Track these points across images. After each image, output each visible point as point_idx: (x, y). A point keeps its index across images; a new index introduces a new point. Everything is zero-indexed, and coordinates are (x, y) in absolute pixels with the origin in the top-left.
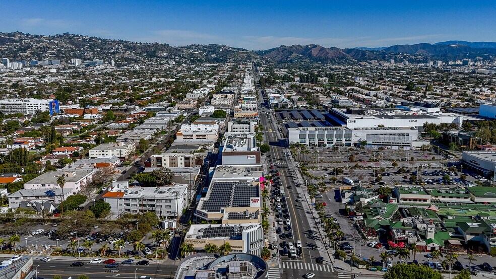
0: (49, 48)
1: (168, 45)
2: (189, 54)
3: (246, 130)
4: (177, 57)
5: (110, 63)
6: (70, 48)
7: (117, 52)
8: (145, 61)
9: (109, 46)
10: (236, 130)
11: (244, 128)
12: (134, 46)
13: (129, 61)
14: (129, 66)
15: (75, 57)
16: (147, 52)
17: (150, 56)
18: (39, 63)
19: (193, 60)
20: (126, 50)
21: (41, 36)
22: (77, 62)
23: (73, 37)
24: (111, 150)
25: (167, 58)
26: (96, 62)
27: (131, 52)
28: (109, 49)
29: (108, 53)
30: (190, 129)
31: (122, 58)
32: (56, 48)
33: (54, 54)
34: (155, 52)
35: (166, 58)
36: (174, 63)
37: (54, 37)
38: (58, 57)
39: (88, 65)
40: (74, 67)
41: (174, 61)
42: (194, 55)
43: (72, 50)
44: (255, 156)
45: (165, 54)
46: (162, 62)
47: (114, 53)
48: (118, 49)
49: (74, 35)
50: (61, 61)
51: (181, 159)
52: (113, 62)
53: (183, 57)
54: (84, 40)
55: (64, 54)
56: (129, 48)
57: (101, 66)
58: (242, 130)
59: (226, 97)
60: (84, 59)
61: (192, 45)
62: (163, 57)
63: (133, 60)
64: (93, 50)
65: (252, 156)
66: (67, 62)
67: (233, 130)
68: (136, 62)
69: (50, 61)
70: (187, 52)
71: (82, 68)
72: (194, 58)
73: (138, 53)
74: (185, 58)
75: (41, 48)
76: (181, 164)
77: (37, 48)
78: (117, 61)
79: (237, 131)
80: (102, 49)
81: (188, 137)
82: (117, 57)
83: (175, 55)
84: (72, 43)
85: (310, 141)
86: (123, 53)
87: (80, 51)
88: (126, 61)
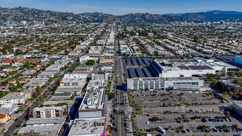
0: (10, 15)
1: (73, 13)
2: (83, 18)
3: (103, 78)
4: (77, 20)
5: (42, 23)
6: (22, 15)
7: (46, 17)
8: (61, 22)
9: (42, 14)
12: (55, 14)
13: (52, 22)
14: (52, 25)
15: (24, 20)
16: (62, 17)
17: (63, 19)
18: (4, 23)
19: (85, 21)
20: (51, 16)
21: (7, 8)
22: (24, 22)
23: (23, 9)
25: (72, 20)
26: (34, 23)
27: (53, 17)
28: (42, 15)
29: (41, 17)
30: (70, 77)
31: (48, 20)
32: (14, 15)
33: (12, 18)
34: (66, 17)
35: (71, 20)
36: (75, 23)
37: (13, 9)
38: (14, 20)
39: (30, 24)
40: (23, 26)
41: (76, 22)
42: (86, 19)
43: (22, 16)
44: (101, 112)
45: (71, 18)
46: (69, 22)
47: (44, 18)
48: (46, 15)
49: (24, 8)
50: (16, 22)
51: (53, 112)
52: (43, 22)
53: (80, 20)
54: (29, 11)
55: (18, 18)
56: (52, 15)
57: (38, 25)
58: (100, 78)
59: (97, 48)
60: (27, 20)
61: (86, 13)
62: (70, 20)
63: (54, 21)
64: (33, 16)
65: (99, 112)
66: (19, 22)
67: (95, 78)
68: (56, 22)
69: (10, 22)
70: (83, 17)
71: (27, 26)
72: (86, 20)
73: (57, 18)
74: (81, 20)
75: (6, 15)
76: (53, 115)
77: (4, 15)
78: (46, 22)
79: (97, 79)
80: (38, 15)
81: (67, 84)
82: (46, 20)
83: (76, 19)
84: (22, 12)
85: (140, 87)
86: (49, 18)
87: (26, 16)
88: (50, 22)
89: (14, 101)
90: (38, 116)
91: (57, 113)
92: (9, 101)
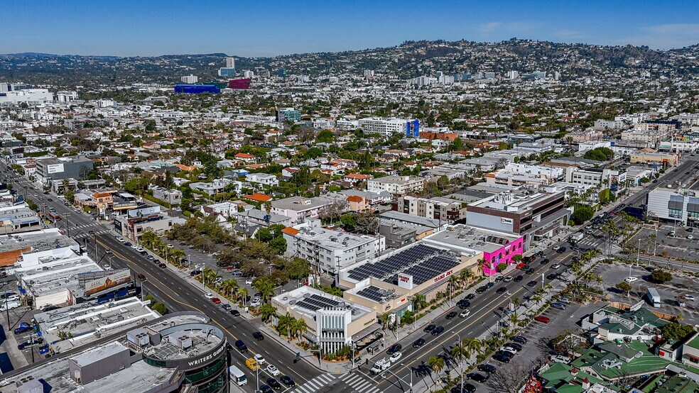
0: (487, 58)
1: (647, 47)
2: (679, 61)
3: (595, 182)
4: (656, 66)
5: (554, 76)
6: (513, 57)
7: (567, 60)
8: (604, 73)
9: (561, 53)
10: (579, 180)
11: (593, 178)
12: (595, 52)
13: (580, 72)
14: (578, 80)
15: (515, 68)
16: (612, 59)
17: (614, 64)
18: (472, 77)
19: (683, 69)
20: (581, 58)
21: (486, 44)
22: (513, 75)
23: (519, 42)
24: (387, 184)
25: (640, 67)
26: (536, 75)
27: (587, 60)
28: (558, 57)
29: (556, 62)
30: (517, 170)
31: (572, 68)
32: (495, 58)
33: (491, 65)
34: (623, 58)
35: (636, 67)
36: (648, 75)
37: (499, 44)
38: (494, 69)
39: (525, 79)
40: (509, 82)
41: (650, 71)
42: (687, 62)
43: (514, 60)
44: (512, 220)
45: (637, 62)
46: (630, 73)
47: (563, 62)
48: (569, 56)
49: (522, 40)
50: (496, 75)
51: (430, 207)
52: (558, 74)
53: (667, 65)
54: (530, 46)
55: (502, 65)
56: (586, 55)
57: (542, 80)
58: (588, 181)
60: (521, 70)
61: (693, 46)
62: (634, 66)
63: (586, 71)
64: (538, 59)
65: (507, 219)
66: (502, 75)
67: (574, 179)
68: (590, 73)
69: (484, 74)
70: (677, 58)
71: (518, 82)
72: (685, 66)
73: (598, 61)
74: (671, 67)
75: (479, 59)
76: (430, 213)
77: (475, 59)
78: (565, 73)
79: (579, 182)
80: (550, 57)
81: (501, 181)
82: (566, 67)
83: (654, 63)
84: (516, 51)
85: (689, 215)
86: (576, 62)
87: (522, 60)
88: (576, 73)
89: (389, 187)
90: (406, 209)
91: (437, 210)
92: (381, 186)
